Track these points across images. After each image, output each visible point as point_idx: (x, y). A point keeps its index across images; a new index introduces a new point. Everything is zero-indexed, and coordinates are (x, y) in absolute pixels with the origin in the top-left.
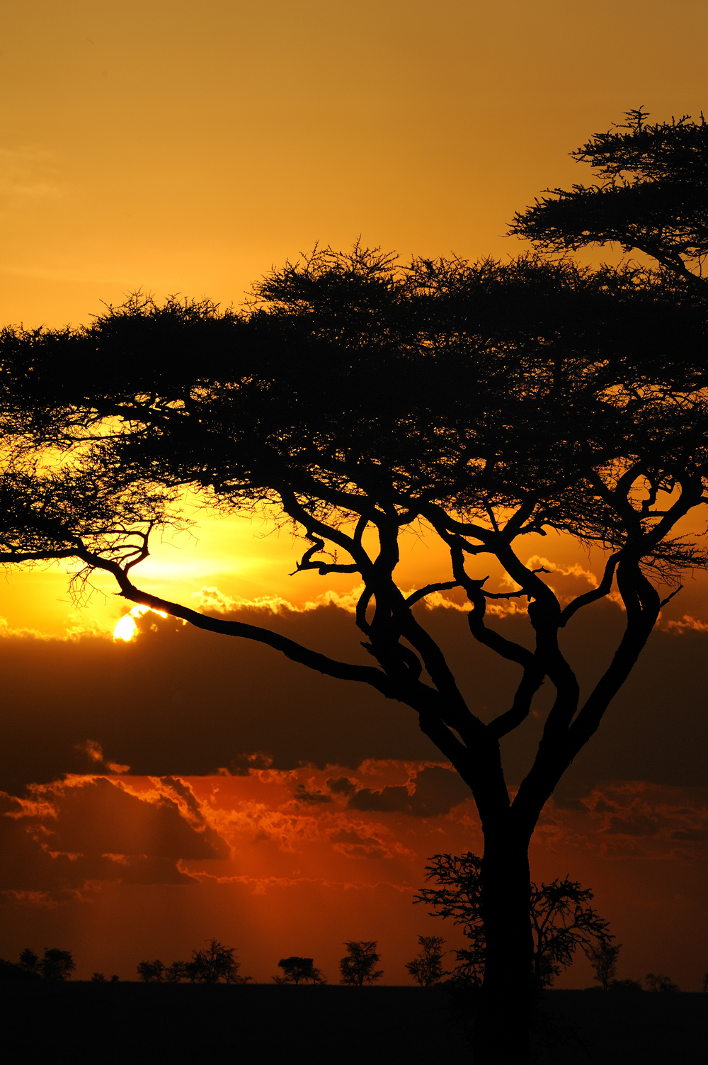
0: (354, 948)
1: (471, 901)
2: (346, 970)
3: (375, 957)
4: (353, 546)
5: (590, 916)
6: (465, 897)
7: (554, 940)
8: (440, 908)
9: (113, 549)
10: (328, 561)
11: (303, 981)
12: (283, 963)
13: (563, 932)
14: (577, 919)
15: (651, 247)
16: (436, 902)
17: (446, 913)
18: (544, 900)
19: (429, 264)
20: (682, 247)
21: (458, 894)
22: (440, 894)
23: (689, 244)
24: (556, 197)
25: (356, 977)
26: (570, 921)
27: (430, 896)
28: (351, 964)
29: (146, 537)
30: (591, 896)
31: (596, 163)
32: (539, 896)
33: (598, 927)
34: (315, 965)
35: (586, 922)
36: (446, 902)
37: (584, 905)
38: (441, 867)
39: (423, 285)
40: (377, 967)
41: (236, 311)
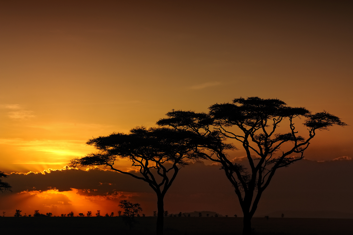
0: (88, 212)
1: (125, 206)
2: (88, 215)
3: (91, 213)
4: (141, 163)
5: (140, 208)
6: (124, 206)
7: (136, 210)
8: (121, 207)
9: (110, 163)
10: (136, 164)
11: (82, 216)
12: (79, 214)
13: (137, 210)
14: (138, 208)
15: (173, 126)
16: (121, 206)
17: (122, 208)
18: (134, 206)
19: (152, 128)
20: (176, 126)
21: (123, 205)
22: (121, 205)
23: (177, 125)
24: (161, 120)
25: (89, 216)
26: (137, 208)
27: (120, 206)
28: (88, 214)
29: (114, 162)
30: (140, 205)
31: (168, 116)
32: (134, 205)
33: (141, 209)
34: (83, 214)
35: (139, 208)
36: (122, 206)
37: (139, 206)
38: (121, 202)
39: (151, 131)
40: (91, 214)
41: (127, 134)
